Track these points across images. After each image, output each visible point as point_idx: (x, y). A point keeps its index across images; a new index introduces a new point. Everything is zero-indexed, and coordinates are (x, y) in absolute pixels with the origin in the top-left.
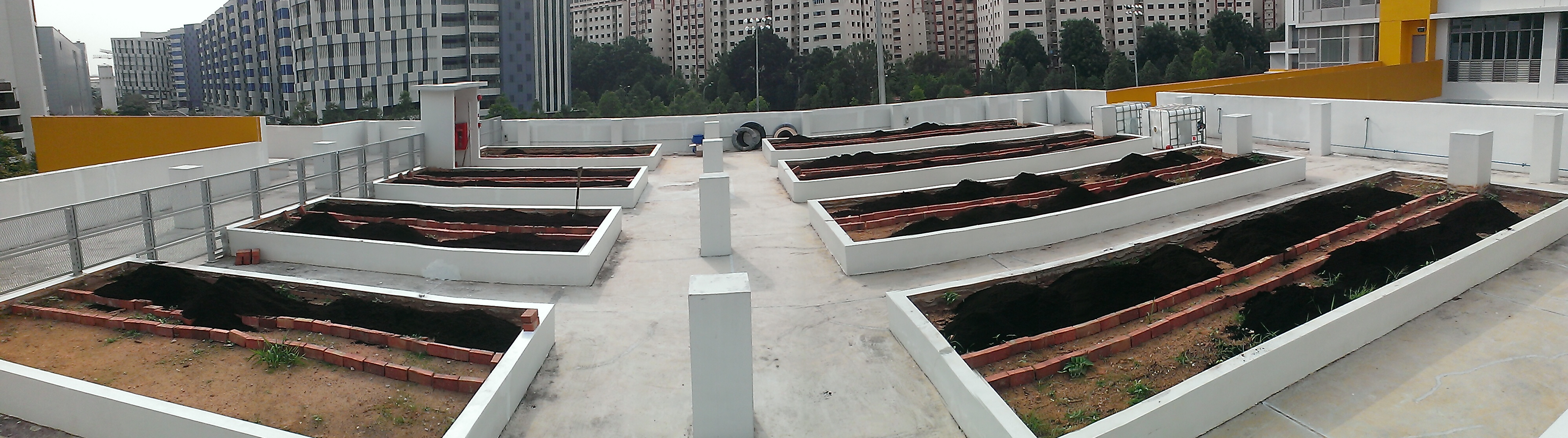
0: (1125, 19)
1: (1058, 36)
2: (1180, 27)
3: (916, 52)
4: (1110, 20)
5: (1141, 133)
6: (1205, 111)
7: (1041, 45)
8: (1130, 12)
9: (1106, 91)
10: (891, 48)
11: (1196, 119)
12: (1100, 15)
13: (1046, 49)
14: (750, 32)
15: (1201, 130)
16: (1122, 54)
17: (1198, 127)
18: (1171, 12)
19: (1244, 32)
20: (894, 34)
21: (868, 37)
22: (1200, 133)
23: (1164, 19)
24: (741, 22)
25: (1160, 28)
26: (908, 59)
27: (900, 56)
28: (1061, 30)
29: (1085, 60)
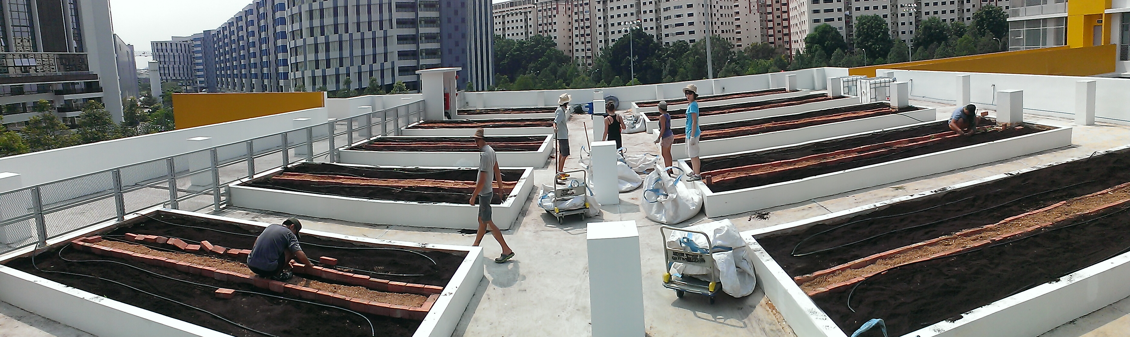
1: (853, 27)
2: (951, 20)
3: (753, 43)
4: (895, 15)
7: (841, 35)
8: (907, 10)
9: (848, 69)
10: (733, 40)
12: (887, 12)
13: (845, 38)
14: (626, 31)
16: (903, 42)
18: (944, 8)
20: (736, 30)
23: (937, 14)
24: (619, 24)
25: (932, 20)
26: (746, 48)
27: (741, 46)
28: (855, 23)
29: (873, 46)
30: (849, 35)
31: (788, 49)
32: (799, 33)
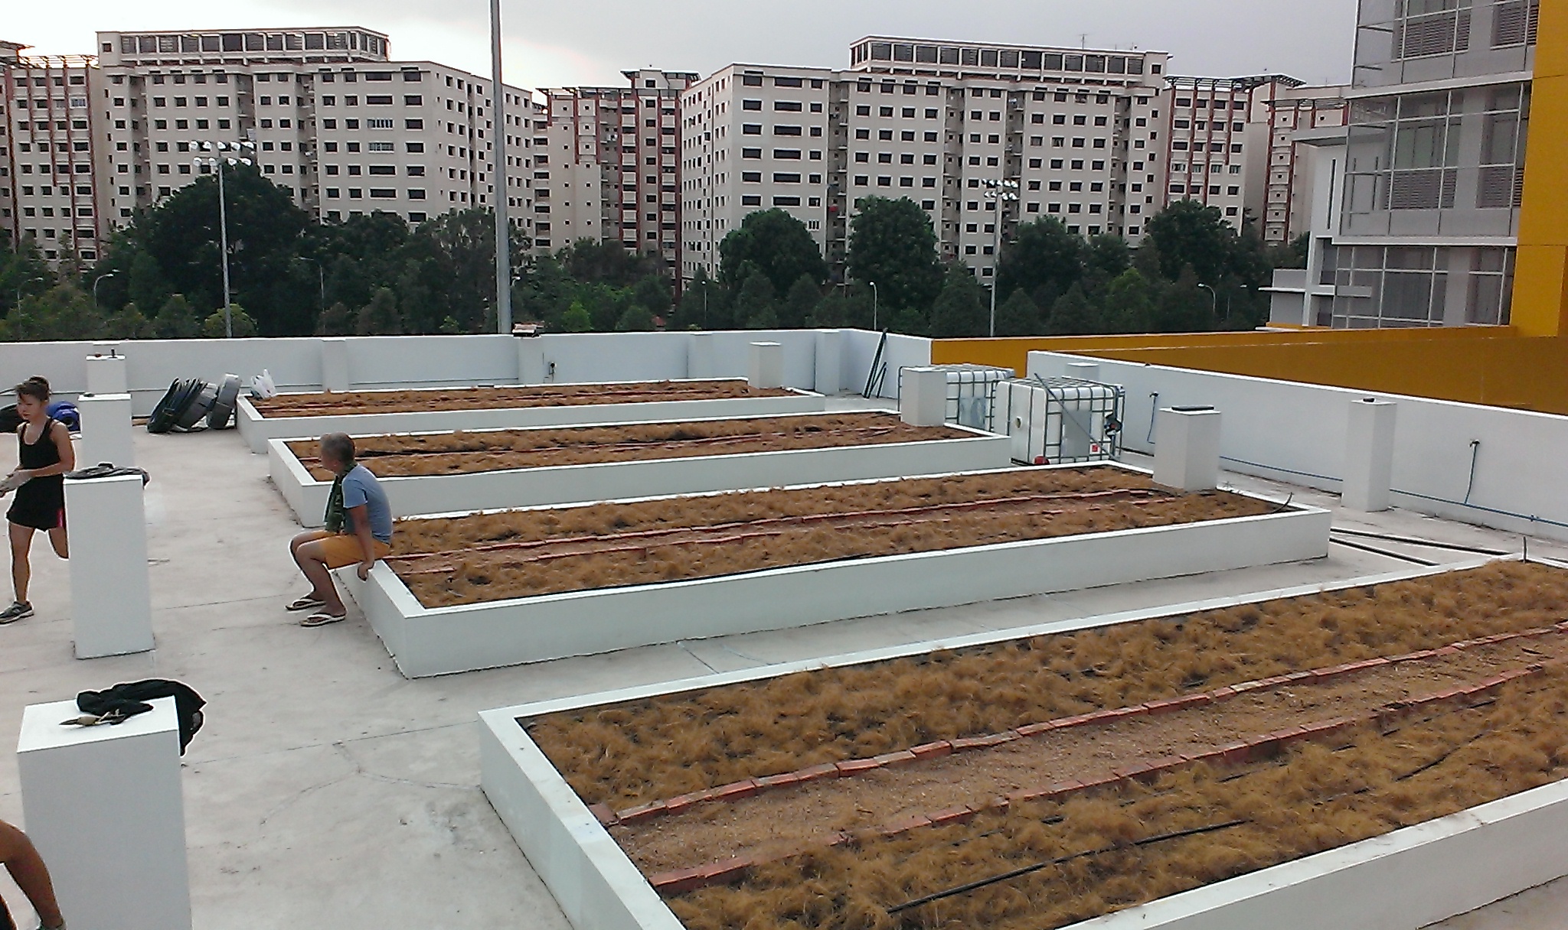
0: (982, 206)
1: (847, 225)
2: (1090, 227)
3: (580, 238)
4: (953, 205)
5: (991, 427)
6: (1124, 396)
7: (814, 242)
8: (993, 194)
9: (930, 340)
10: (529, 226)
11: (1104, 411)
12: (935, 194)
13: (822, 249)
14: (205, 169)
15: (1111, 433)
16: (969, 272)
17: (1105, 427)
18: (1075, 198)
19: (1221, 244)
20: (536, 201)
21: (483, 198)
22: (1109, 440)
23: (1058, 211)
24: (183, 147)
25: (1048, 227)
26: (562, 249)
27: (547, 243)
28: (853, 214)
29: (896, 277)
30: (835, 243)
31: (671, 264)
32: (704, 225)
